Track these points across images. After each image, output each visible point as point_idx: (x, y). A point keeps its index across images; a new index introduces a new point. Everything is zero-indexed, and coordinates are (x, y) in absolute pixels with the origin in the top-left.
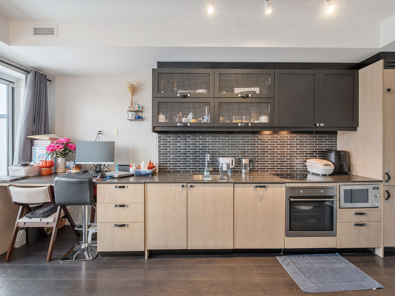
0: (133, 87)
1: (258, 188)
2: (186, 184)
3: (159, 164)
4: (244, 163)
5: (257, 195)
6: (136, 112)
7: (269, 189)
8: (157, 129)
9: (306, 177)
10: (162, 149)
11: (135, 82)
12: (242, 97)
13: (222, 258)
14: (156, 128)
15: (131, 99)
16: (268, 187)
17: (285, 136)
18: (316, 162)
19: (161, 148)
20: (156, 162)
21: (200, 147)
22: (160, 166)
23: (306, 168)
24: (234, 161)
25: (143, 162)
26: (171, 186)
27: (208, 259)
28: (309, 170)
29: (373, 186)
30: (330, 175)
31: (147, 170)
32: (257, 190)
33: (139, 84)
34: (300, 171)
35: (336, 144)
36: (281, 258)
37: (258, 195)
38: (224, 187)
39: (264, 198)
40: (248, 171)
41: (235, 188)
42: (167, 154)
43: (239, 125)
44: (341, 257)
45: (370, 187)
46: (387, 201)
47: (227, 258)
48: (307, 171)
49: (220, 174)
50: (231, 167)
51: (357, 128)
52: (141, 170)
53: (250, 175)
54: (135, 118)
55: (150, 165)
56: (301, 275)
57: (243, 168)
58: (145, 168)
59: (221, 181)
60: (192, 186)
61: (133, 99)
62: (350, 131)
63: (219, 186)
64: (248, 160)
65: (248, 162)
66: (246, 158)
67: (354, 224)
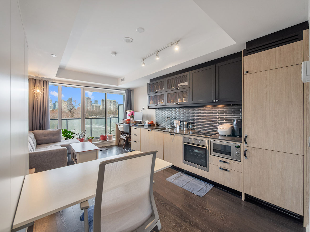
4: (185, 124)
12: (175, 90)
16: (175, 135)
17: (211, 108)
22: (156, 123)
29: (235, 145)
31: (148, 124)
38: (160, 132)
55: (151, 123)
60: (151, 131)
67: (220, 168)
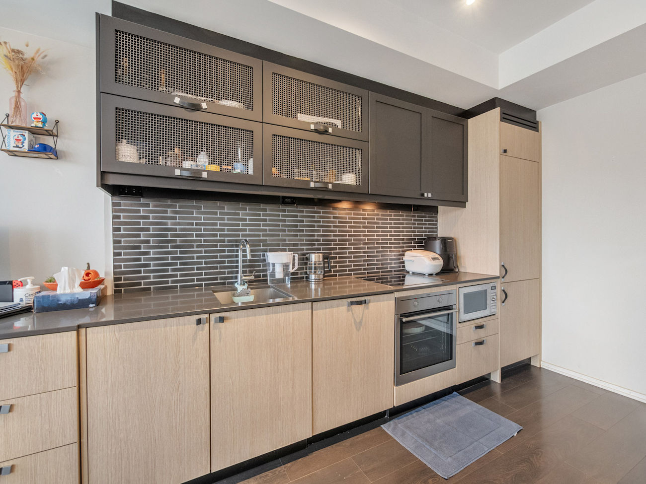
0: (22, 59)
1: (354, 307)
2: (207, 316)
3: (115, 273)
4: (313, 263)
5: (353, 321)
6: (33, 131)
7: (371, 305)
8: (112, 180)
9: (404, 280)
10: (123, 236)
11: (27, 46)
12: (316, 131)
13: (289, 465)
14: (111, 176)
15: (14, 94)
16: (369, 301)
17: (375, 213)
18: (421, 255)
19: (122, 232)
20: (105, 268)
21: (223, 230)
22: (120, 279)
23: (404, 267)
24: (296, 258)
25: (67, 268)
26: (166, 326)
27: (260, 478)
28: (407, 268)
29: (491, 285)
30: (437, 274)
31: (80, 290)
32: (352, 310)
33: (45, 56)
34: (395, 271)
35: (437, 228)
36: (389, 426)
37: (354, 319)
38: (293, 311)
39: (363, 324)
40: (322, 277)
41: (314, 312)
42: (139, 248)
43: (312, 185)
44: (461, 397)
45: (487, 287)
46: (503, 304)
47: (300, 459)
48: (405, 270)
49: (269, 287)
50: (291, 270)
51: (467, 203)
52: (59, 291)
53: (324, 284)
54: (32, 150)
55: (87, 278)
56: (428, 447)
57: (313, 271)
58: (72, 286)
59: (271, 301)
60: (222, 320)
61: (22, 96)
63: (283, 312)
64: (321, 255)
65: (321, 259)
66: (316, 252)
67: (473, 344)
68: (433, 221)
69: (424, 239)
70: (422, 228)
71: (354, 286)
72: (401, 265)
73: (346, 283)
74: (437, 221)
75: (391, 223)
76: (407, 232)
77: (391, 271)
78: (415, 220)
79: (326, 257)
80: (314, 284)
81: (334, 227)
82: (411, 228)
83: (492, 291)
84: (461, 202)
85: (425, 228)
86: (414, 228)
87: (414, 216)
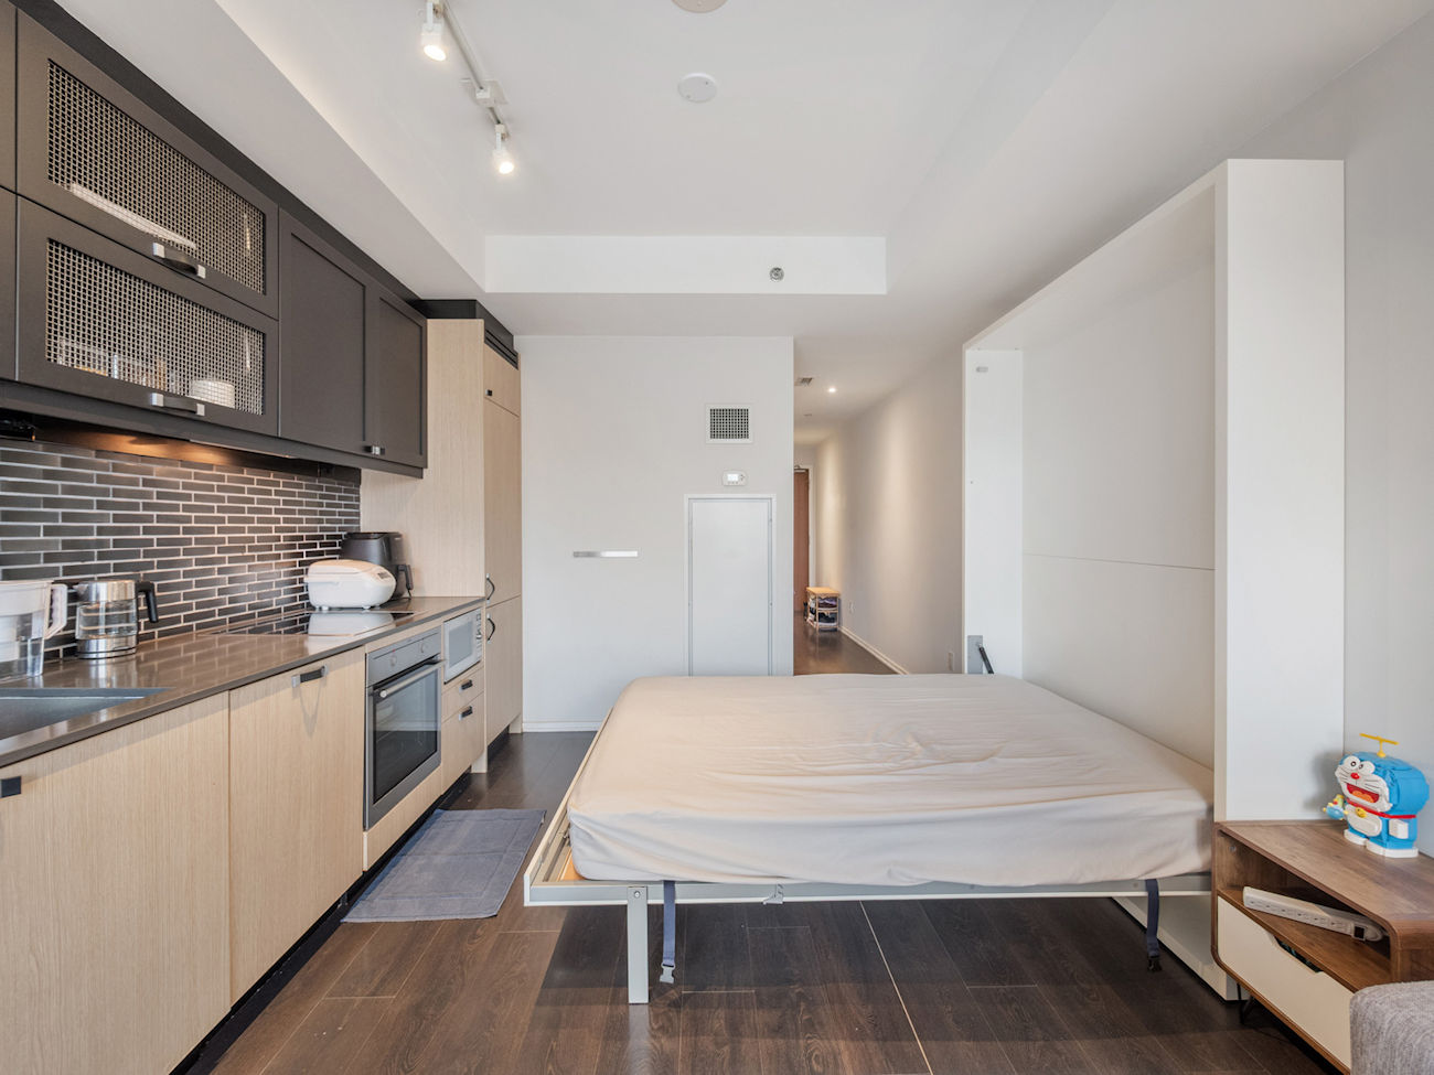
1: (306, 685)
4: (102, 606)
5: (302, 716)
7: (329, 677)
12: (167, 263)
16: (328, 670)
23: (306, 597)
24: (60, 596)
28: (314, 600)
29: (475, 613)
30: (382, 606)
32: (302, 694)
34: (286, 609)
35: (358, 514)
36: (360, 912)
37: (304, 711)
38: (191, 719)
39: (318, 719)
40: (133, 642)
41: (232, 713)
43: (157, 400)
44: (450, 813)
45: (472, 617)
46: (490, 642)
48: (309, 604)
50: (43, 632)
51: (425, 470)
56: (446, 899)
57: (102, 627)
62: (403, 477)
64: (127, 583)
65: (131, 594)
67: (460, 716)
68: (350, 499)
69: (340, 537)
70: (333, 513)
71: (198, 657)
72: (298, 595)
73: (177, 651)
74: (358, 499)
75: (278, 502)
76: (308, 521)
77: (279, 611)
78: (322, 497)
79: (144, 589)
80: (107, 664)
81: (147, 506)
82: (314, 513)
83: (478, 623)
84: (415, 469)
85: (340, 514)
86: (322, 513)
87: (321, 488)
